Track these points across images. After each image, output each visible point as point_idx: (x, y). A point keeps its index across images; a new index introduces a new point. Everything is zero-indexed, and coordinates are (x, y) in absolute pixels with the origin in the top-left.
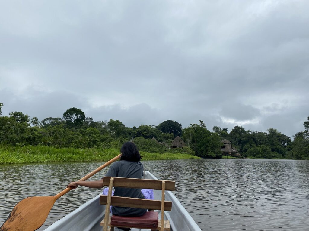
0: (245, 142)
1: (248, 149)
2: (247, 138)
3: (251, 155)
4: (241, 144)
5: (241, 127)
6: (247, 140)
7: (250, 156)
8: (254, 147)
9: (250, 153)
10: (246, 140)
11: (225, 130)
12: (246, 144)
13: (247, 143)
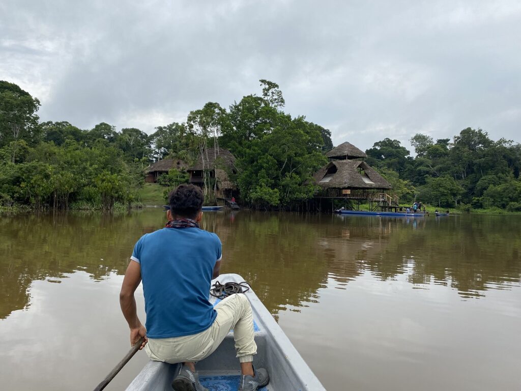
0: (485, 169)
1: (488, 187)
2: (490, 158)
3: (494, 202)
4: (472, 176)
5: (480, 131)
6: (491, 164)
7: (491, 205)
8: (506, 181)
9: (492, 197)
10: (488, 163)
11: (443, 142)
12: (487, 174)
13: (490, 172)
